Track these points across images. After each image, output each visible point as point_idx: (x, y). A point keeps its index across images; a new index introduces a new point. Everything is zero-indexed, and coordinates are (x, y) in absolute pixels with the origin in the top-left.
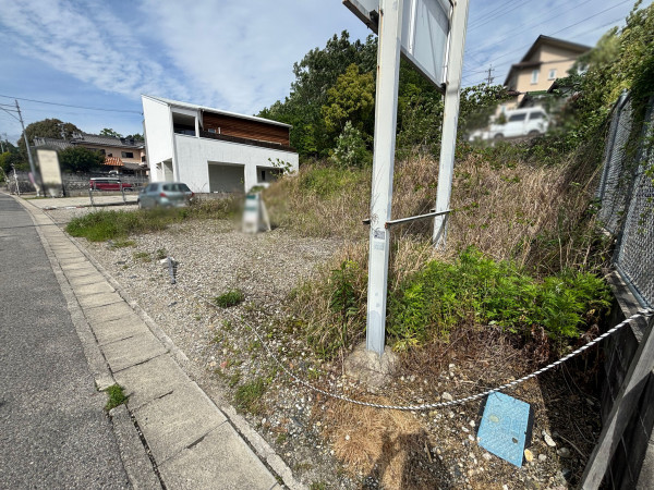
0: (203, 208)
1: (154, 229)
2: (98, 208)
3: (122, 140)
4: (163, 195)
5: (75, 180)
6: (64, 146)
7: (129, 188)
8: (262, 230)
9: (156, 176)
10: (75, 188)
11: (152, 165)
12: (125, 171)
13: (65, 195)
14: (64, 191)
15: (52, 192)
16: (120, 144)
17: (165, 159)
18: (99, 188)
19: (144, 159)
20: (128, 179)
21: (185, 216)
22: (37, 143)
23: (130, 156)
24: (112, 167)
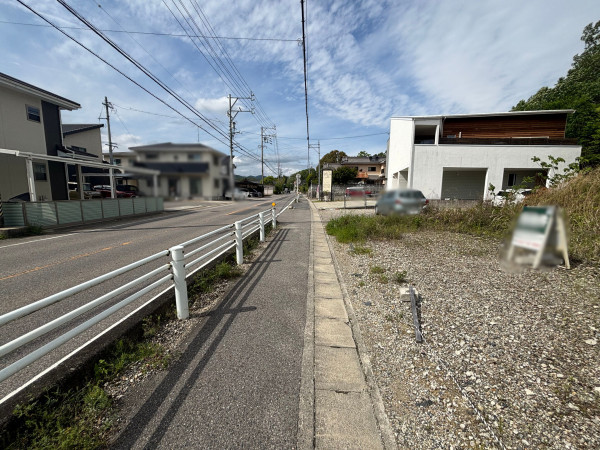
0: (441, 218)
1: (390, 237)
2: (348, 211)
3: (371, 158)
4: (397, 202)
5: (339, 190)
6: (336, 167)
7: (370, 195)
8: (546, 264)
9: (391, 185)
10: (338, 195)
11: (390, 175)
12: (369, 182)
13: (332, 200)
14: (332, 197)
15: (325, 198)
16: (368, 161)
17: (401, 169)
18: (350, 195)
19: (383, 171)
20: (369, 188)
21: (419, 225)
22: (325, 167)
23: (373, 169)
24: (360, 180)
